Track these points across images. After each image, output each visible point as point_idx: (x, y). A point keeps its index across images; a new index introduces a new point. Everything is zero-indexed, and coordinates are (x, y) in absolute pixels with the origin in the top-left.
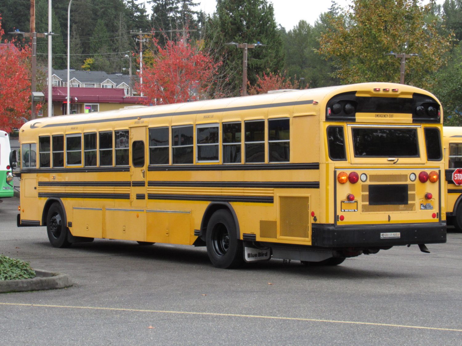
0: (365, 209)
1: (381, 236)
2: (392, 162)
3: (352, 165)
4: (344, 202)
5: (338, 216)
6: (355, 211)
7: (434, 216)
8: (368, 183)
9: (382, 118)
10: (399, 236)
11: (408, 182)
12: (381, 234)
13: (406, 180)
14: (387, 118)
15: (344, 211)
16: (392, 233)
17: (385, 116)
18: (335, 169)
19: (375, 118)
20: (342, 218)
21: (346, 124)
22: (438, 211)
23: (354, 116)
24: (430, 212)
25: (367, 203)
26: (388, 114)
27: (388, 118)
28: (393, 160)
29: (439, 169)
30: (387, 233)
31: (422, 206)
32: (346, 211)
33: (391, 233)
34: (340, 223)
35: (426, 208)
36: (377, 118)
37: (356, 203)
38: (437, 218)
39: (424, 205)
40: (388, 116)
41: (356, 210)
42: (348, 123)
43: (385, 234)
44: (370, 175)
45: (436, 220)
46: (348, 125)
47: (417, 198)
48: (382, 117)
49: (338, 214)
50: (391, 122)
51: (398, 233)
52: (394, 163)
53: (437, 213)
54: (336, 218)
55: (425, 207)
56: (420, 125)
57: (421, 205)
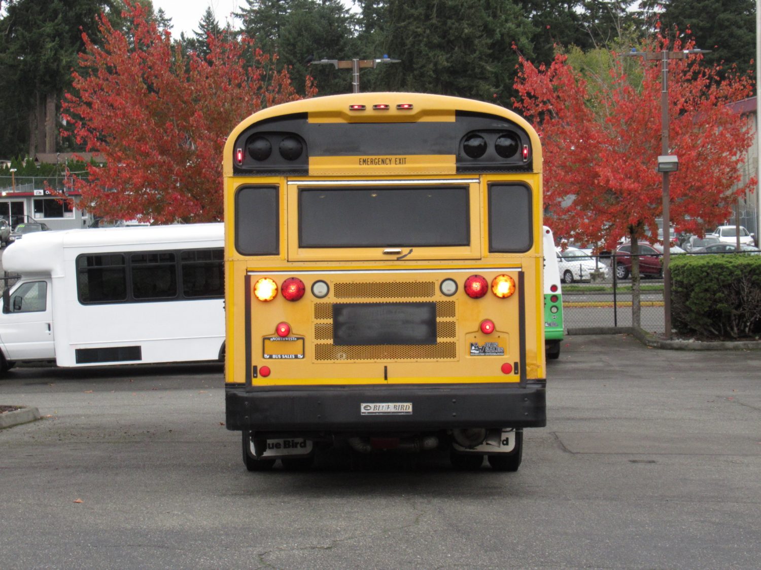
0: (322, 353)
1: (363, 410)
2: (395, 257)
3: (290, 264)
4: (269, 339)
5: (255, 367)
6: (296, 357)
7: (506, 369)
8: (332, 299)
9: (378, 166)
10: (411, 410)
11: (437, 298)
12: (363, 405)
13: (433, 294)
14: (389, 166)
15: (271, 357)
16: (391, 405)
17: (383, 162)
18: (247, 271)
19: (358, 166)
20: (266, 373)
21: (285, 181)
22: (518, 360)
23: (307, 163)
24: (497, 361)
25: (331, 341)
26: (393, 157)
27: (393, 166)
28: (398, 253)
29: (520, 270)
30: (378, 404)
31: (473, 348)
32: (274, 357)
33: (387, 404)
34: (258, 382)
35: (484, 352)
36: (365, 166)
37: (301, 341)
38: (515, 373)
39: (480, 345)
40: (393, 160)
41: (300, 356)
42: (289, 179)
43: (372, 405)
44: (336, 285)
45: (514, 378)
46: (289, 183)
47: (460, 331)
48: (376, 164)
49: (254, 363)
50: (400, 174)
51: (405, 404)
52: (398, 259)
53: (516, 364)
54: (251, 370)
55: (483, 350)
56: (477, 177)
57: (472, 345)
